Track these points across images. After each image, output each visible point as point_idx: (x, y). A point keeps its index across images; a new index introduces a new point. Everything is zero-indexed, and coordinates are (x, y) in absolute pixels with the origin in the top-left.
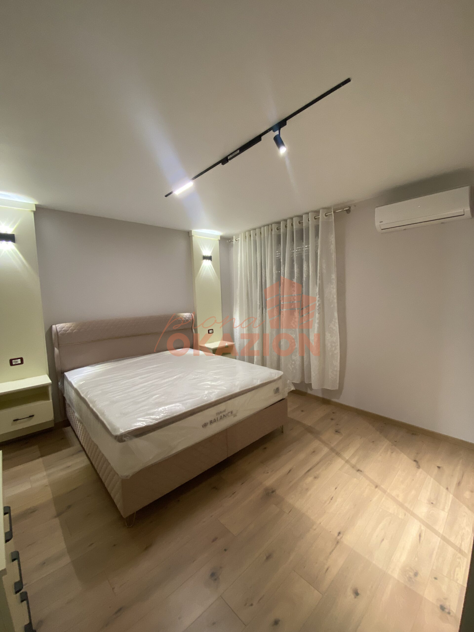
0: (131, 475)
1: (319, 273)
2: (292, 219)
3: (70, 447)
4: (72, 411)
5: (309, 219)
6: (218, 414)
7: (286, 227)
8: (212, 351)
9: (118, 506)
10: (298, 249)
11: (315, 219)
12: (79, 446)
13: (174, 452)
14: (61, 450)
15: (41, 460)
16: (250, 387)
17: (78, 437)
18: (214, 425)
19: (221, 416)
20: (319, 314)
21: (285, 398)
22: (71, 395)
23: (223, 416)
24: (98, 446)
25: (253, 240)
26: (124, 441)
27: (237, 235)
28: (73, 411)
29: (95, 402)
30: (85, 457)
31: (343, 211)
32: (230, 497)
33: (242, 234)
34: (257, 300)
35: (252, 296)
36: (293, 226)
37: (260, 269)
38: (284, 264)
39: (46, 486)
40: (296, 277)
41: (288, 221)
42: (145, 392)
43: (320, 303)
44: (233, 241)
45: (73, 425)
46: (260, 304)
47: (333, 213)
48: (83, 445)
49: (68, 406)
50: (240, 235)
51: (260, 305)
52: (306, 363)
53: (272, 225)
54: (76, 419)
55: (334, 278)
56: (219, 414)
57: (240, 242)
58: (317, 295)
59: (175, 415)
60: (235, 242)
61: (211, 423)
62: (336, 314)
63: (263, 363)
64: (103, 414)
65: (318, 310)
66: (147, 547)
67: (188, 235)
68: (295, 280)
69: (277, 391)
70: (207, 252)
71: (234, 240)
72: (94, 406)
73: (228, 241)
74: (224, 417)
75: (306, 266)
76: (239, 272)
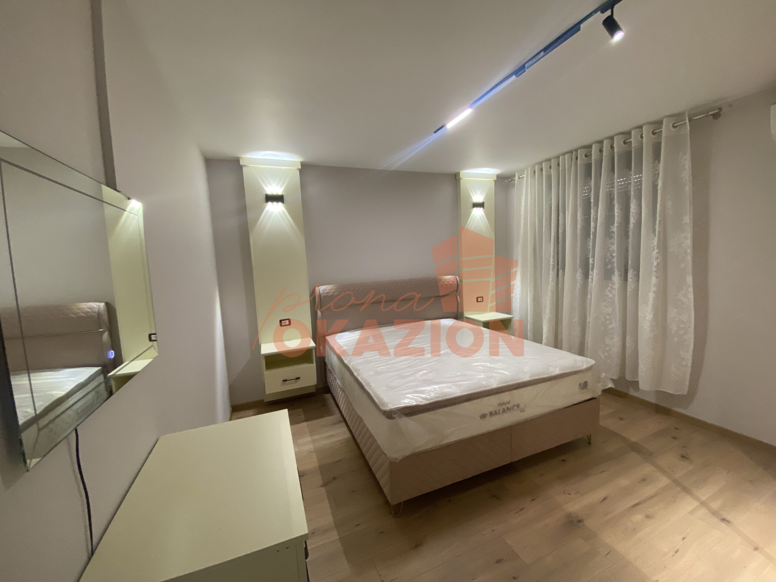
0: (400, 458)
1: (660, 216)
2: (612, 138)
3: (331, 415)
4: (333, 378)
5: (642, 135)
6: (500, 404)
7: (601, 151)
8: (481, 324)
9: (385, 490)
10: (621, 182)
11: (654, 133)
12: (340, 415)
13: (446, 441)
14: (322, 417)
15: (305, 424)
16: (545, 376)
17: (339, 406)
18: (495, 418)
19: (504, 409)
20: (657, 278)
21: (596, 397)
22: (333, 360)
23: (506, 409)
24: (362, 418)
25: (546, 175)
26: (394, 418)
27: (522, 172)
28: (335, 378)
29: (359, 370)
30: (346, 429)
31: (708, 116)
32: (516, 513)
33: (529, 168)
34: (550, 258)
35: (541, 253)
36: (614, 149)
37: (555, 214)
38: (597, 205)
39: (312, 452)
40: (617, 223)
41: (605, 142)
42: (411, 366)
43: (659, 261)
44: (515, 180)
45: (334, 393)
46: (555, 263)
47: (687, 121)
48: (345, 415)
49: (329, 372)
50: (526, 170)
51: (554, 265)
52: (628, 351)
53: (577, 151)
54: (338, 387)
55: (688, 222)
56: (502, 405)
57: (525, 180)
58: (654, 249)
59: (448, 397)
60: (517, 180)
61: (491, 415)
62: (690, 279)
63: (557, 344)
64: (368, 384)
65: (656, 271)
66: (417, 546)
67: (455, 178)
68: (615, 229)
69: (584, 386)
70: (478, 198)
71: (516, 178)
72: (359, 375)
73: (506, 181)
74: (508, 410)
75: (635, 205)
76: (522, 221)
